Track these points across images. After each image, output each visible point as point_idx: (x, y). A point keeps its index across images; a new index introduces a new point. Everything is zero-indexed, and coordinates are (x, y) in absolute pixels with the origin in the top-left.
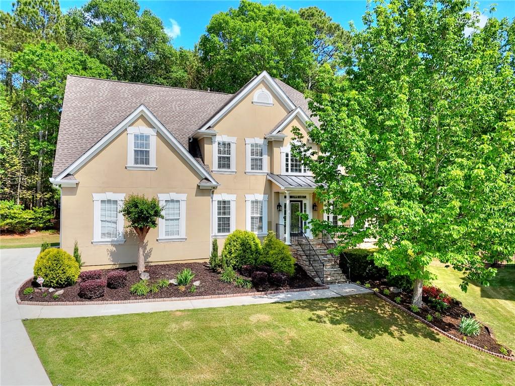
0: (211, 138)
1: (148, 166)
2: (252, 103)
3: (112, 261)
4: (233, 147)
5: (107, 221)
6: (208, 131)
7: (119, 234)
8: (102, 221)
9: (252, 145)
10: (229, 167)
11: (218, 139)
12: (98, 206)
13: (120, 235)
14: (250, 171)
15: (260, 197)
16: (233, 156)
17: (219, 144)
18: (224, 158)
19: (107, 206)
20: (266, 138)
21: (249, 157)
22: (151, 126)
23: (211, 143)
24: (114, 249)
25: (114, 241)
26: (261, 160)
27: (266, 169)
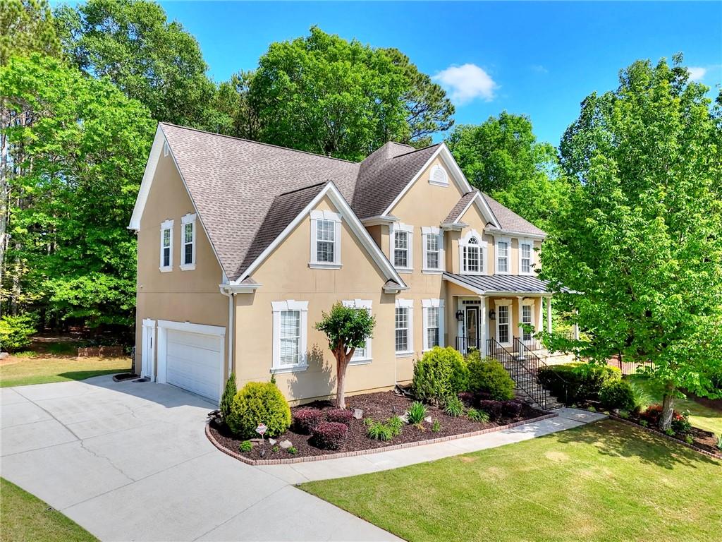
0: (388, 226)
1: (332, 263)
2: (429, 181)
3: (294, 396)
4: (410, 238)
5: (288, 341)
6: (388, 218)
7: (302, 357)
8: (282, 340)
9: (428, 237)
10: (405, 264)
11: (396, 227)
12: (278, 318)
13: (303, 359)
14: (427, 269)
15: (436, 302)
16: (410, 249)
17: (397, 234)
18: (401, 252)
19: (287, 318)
20: (441, 228)
21: (426, 251)
22: (335, 210)
23: (388, 232)
24: (296, 379)
25: (296, 367)
26: (437, 254)
27: (442, 267)
